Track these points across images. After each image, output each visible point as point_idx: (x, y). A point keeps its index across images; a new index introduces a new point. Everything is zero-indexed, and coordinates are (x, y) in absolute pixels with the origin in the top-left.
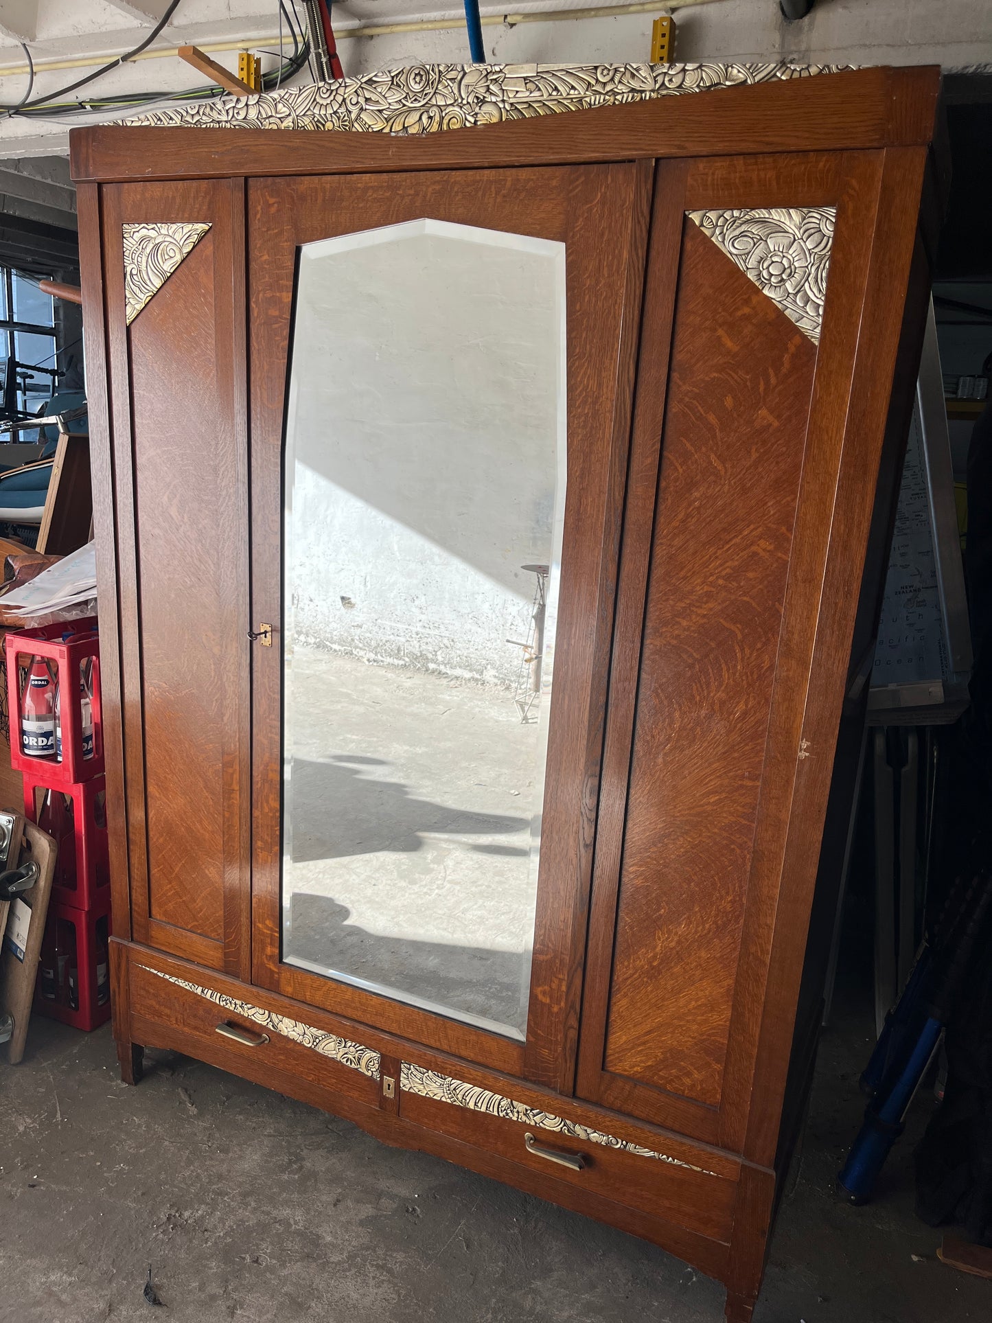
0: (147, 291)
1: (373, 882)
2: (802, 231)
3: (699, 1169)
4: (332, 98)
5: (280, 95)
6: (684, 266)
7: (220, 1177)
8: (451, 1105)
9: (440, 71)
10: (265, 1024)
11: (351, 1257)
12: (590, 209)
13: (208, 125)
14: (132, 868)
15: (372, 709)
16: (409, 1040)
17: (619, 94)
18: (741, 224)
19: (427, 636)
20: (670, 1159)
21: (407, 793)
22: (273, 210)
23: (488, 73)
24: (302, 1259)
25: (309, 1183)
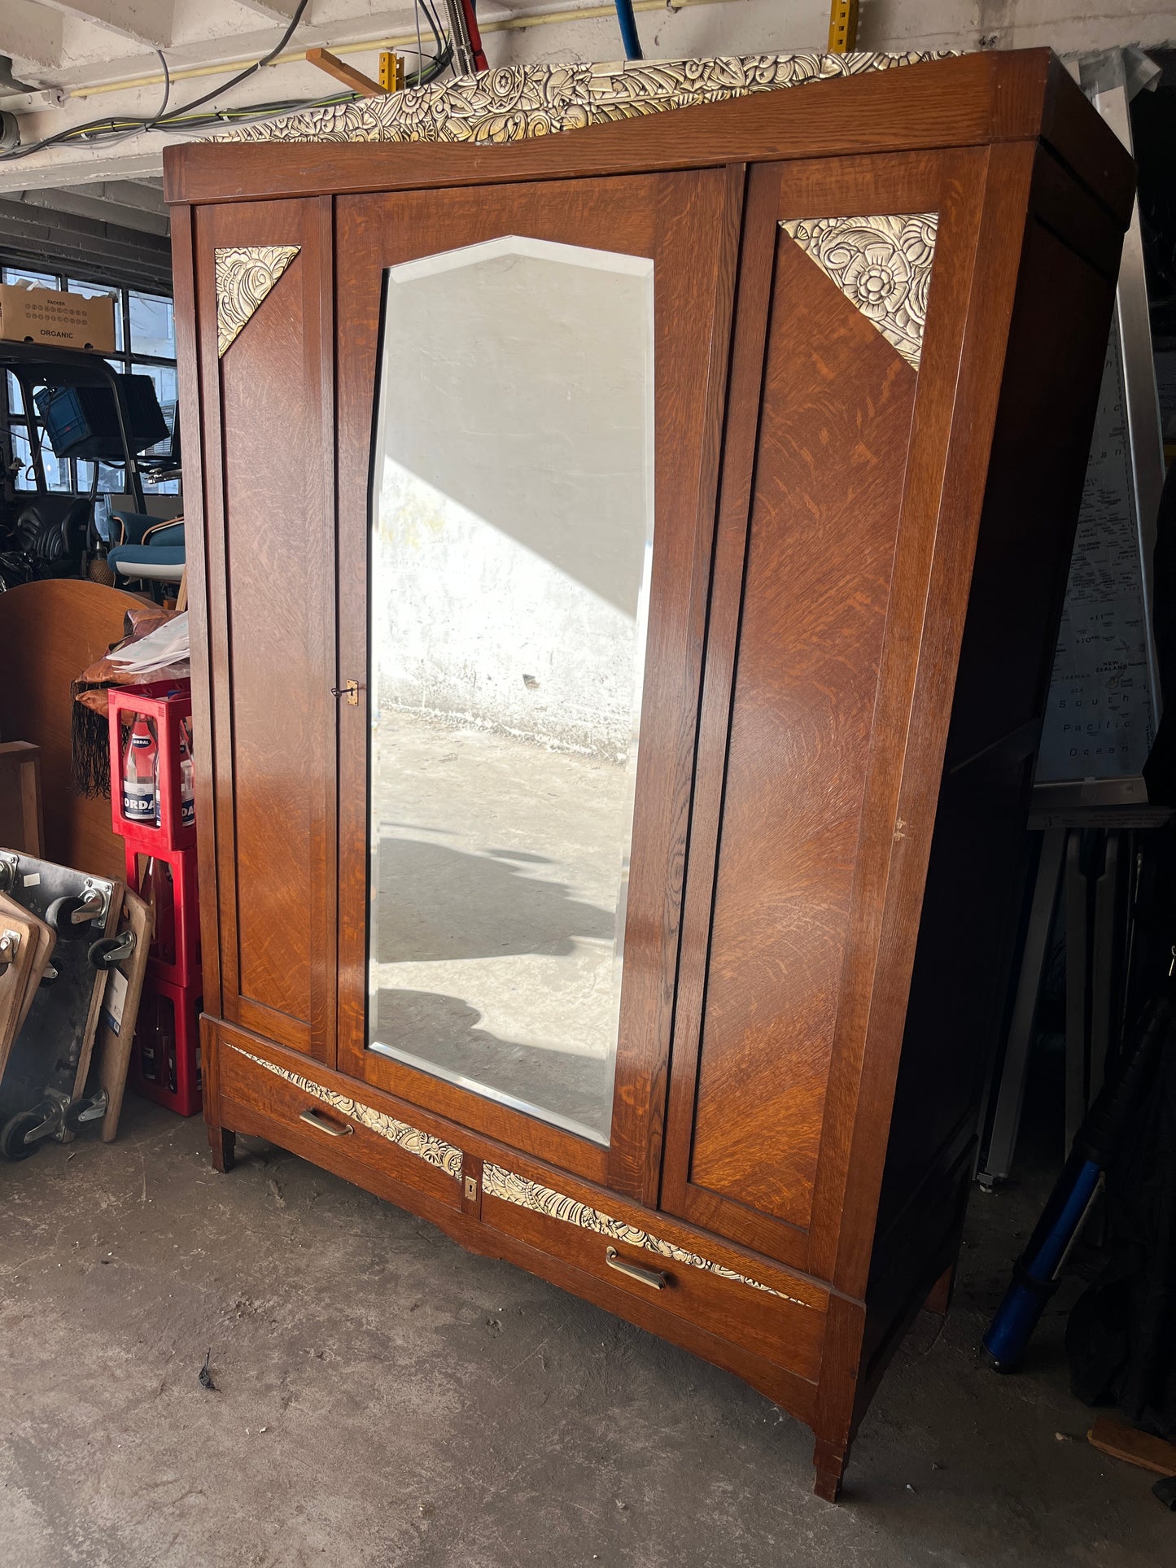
0: (238, 321)
1: (513, 986)
2: (902, 242)
3: (786, 1297)
4: (417, 106)
5: (366, 105)
6: (778, 284)
7: (298, 1271)
8: (533, 1212)
9: (525, 73)
10: (349, 1113)
11: (420, 1362)
12: (680, 222)
13: (297, 139)
14: (222, 941)
15: (547, 802)
16: (490, 1138)
17: (708, 91)
18: (838, 235)
19: (616, 722)
20: (756, 1283)
21: (567, 894)
22: (361, 229)
23: (574, 73)
24: (368, 1359)
25: (388, 1286)
